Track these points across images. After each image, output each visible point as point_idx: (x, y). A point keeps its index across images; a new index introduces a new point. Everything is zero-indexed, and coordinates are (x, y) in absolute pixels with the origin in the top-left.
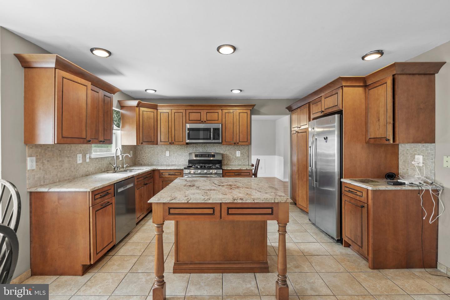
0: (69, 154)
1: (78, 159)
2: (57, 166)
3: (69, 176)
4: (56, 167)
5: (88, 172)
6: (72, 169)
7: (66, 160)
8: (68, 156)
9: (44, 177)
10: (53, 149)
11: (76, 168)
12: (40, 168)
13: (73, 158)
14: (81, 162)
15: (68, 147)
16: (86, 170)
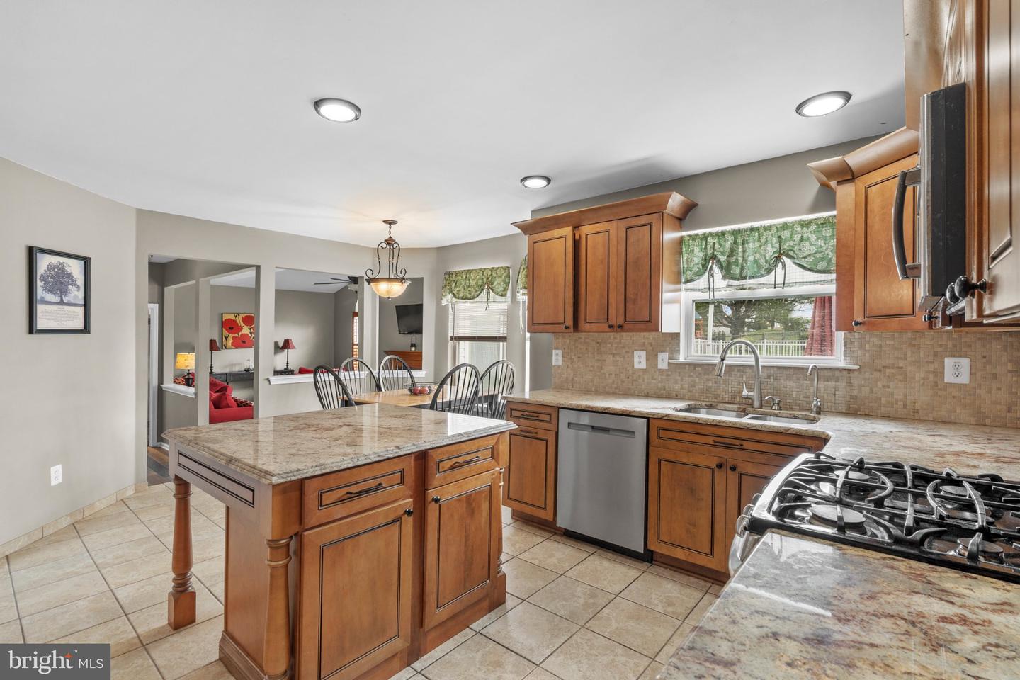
0: (616, 350)
1: (636, 360)
2: (592, 366)
3: (616, 388)
4: (592, 369)
5: (664, 389)
6: (623, 376)
7: (610, 359)
8: (614, 352)
9: (573, 379)
10: (587, 340)
11: (630, 377)
12: (568, 366)
13: (624, 357)
14: (643, 366)
15: (615, 338)
16: (660, 386)
